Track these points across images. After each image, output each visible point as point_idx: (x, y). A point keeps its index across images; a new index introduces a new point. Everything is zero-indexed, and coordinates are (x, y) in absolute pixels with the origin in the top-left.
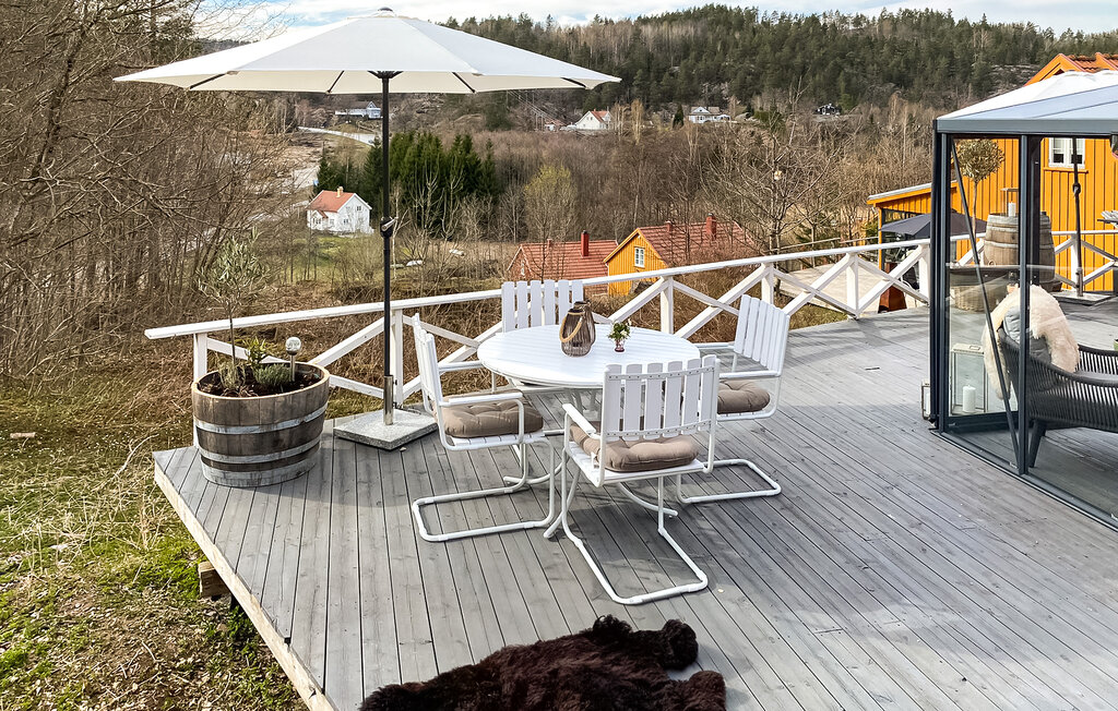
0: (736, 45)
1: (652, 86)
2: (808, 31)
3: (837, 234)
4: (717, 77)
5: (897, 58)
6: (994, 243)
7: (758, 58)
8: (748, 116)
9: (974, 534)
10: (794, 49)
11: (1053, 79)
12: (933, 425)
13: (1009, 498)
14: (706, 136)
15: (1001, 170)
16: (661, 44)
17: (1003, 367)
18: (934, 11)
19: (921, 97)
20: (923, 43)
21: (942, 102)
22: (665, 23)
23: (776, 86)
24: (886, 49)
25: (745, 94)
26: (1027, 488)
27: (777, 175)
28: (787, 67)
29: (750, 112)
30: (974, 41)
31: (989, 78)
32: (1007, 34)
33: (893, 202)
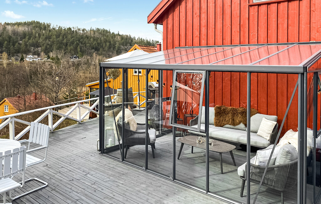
0: (43, 35)
1: (11, 47)
2: (68, 32)
3: (77, 96)
4: (37, 45)
5: (95, 42)
6: (119, 97)
7: (51, 40)
8: (48, 59)
9: (109, 182)
10: (63, 37)
11: (134, 51)
12: (100, 152)
13: (119, 169)
14: (33, 65)
15: (120, 76)
16: (15, 33)
17: (118, 132)
18: (105, 29)
19: (102, 54)
20: (102, 38)
21: (108, 56)
22: (16, 25)
23: (58, 49)
24: (92, 39)
25: (47, 52)
26: (123, 165)
27: (57, 78)
28: (61, 43)
29: (49, 57)
30: (116, 39)
31: (120, 49)
32: (124, 37)
33: (93, 86)
